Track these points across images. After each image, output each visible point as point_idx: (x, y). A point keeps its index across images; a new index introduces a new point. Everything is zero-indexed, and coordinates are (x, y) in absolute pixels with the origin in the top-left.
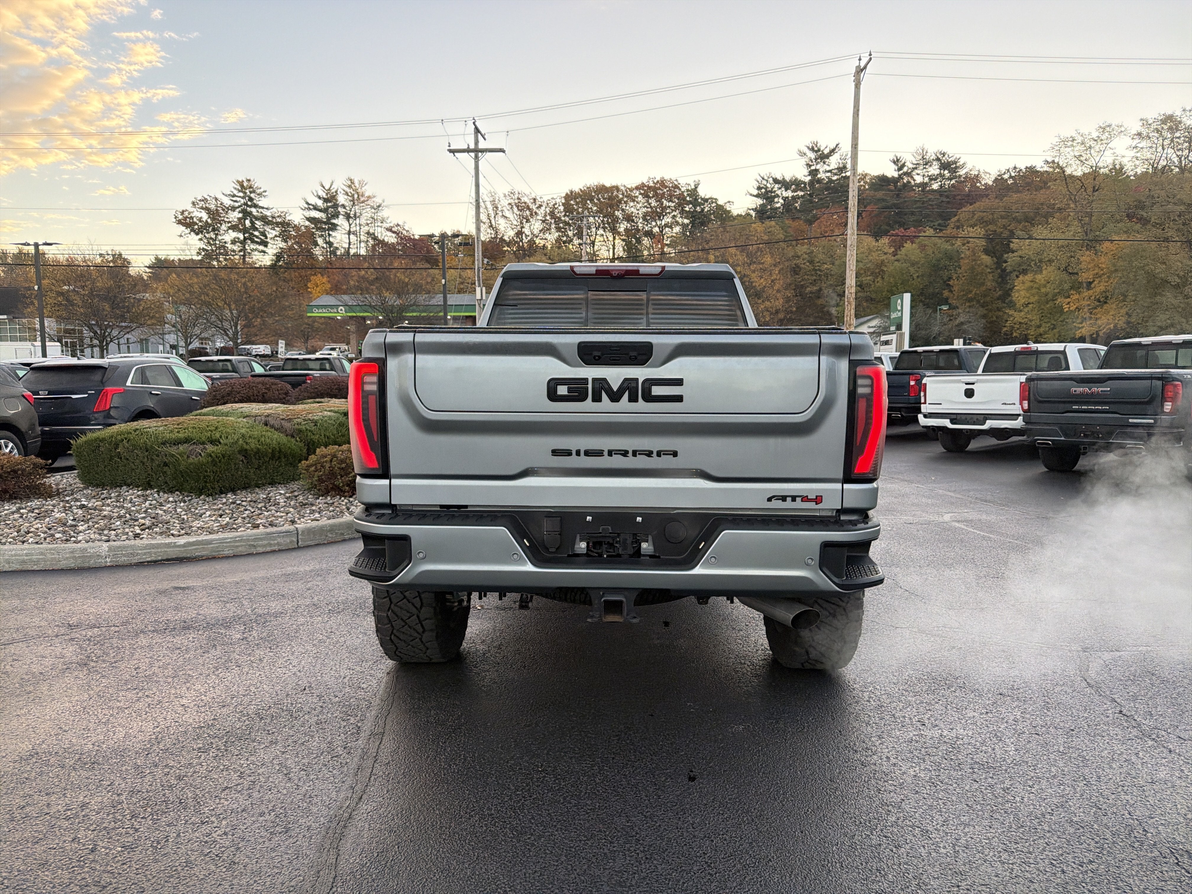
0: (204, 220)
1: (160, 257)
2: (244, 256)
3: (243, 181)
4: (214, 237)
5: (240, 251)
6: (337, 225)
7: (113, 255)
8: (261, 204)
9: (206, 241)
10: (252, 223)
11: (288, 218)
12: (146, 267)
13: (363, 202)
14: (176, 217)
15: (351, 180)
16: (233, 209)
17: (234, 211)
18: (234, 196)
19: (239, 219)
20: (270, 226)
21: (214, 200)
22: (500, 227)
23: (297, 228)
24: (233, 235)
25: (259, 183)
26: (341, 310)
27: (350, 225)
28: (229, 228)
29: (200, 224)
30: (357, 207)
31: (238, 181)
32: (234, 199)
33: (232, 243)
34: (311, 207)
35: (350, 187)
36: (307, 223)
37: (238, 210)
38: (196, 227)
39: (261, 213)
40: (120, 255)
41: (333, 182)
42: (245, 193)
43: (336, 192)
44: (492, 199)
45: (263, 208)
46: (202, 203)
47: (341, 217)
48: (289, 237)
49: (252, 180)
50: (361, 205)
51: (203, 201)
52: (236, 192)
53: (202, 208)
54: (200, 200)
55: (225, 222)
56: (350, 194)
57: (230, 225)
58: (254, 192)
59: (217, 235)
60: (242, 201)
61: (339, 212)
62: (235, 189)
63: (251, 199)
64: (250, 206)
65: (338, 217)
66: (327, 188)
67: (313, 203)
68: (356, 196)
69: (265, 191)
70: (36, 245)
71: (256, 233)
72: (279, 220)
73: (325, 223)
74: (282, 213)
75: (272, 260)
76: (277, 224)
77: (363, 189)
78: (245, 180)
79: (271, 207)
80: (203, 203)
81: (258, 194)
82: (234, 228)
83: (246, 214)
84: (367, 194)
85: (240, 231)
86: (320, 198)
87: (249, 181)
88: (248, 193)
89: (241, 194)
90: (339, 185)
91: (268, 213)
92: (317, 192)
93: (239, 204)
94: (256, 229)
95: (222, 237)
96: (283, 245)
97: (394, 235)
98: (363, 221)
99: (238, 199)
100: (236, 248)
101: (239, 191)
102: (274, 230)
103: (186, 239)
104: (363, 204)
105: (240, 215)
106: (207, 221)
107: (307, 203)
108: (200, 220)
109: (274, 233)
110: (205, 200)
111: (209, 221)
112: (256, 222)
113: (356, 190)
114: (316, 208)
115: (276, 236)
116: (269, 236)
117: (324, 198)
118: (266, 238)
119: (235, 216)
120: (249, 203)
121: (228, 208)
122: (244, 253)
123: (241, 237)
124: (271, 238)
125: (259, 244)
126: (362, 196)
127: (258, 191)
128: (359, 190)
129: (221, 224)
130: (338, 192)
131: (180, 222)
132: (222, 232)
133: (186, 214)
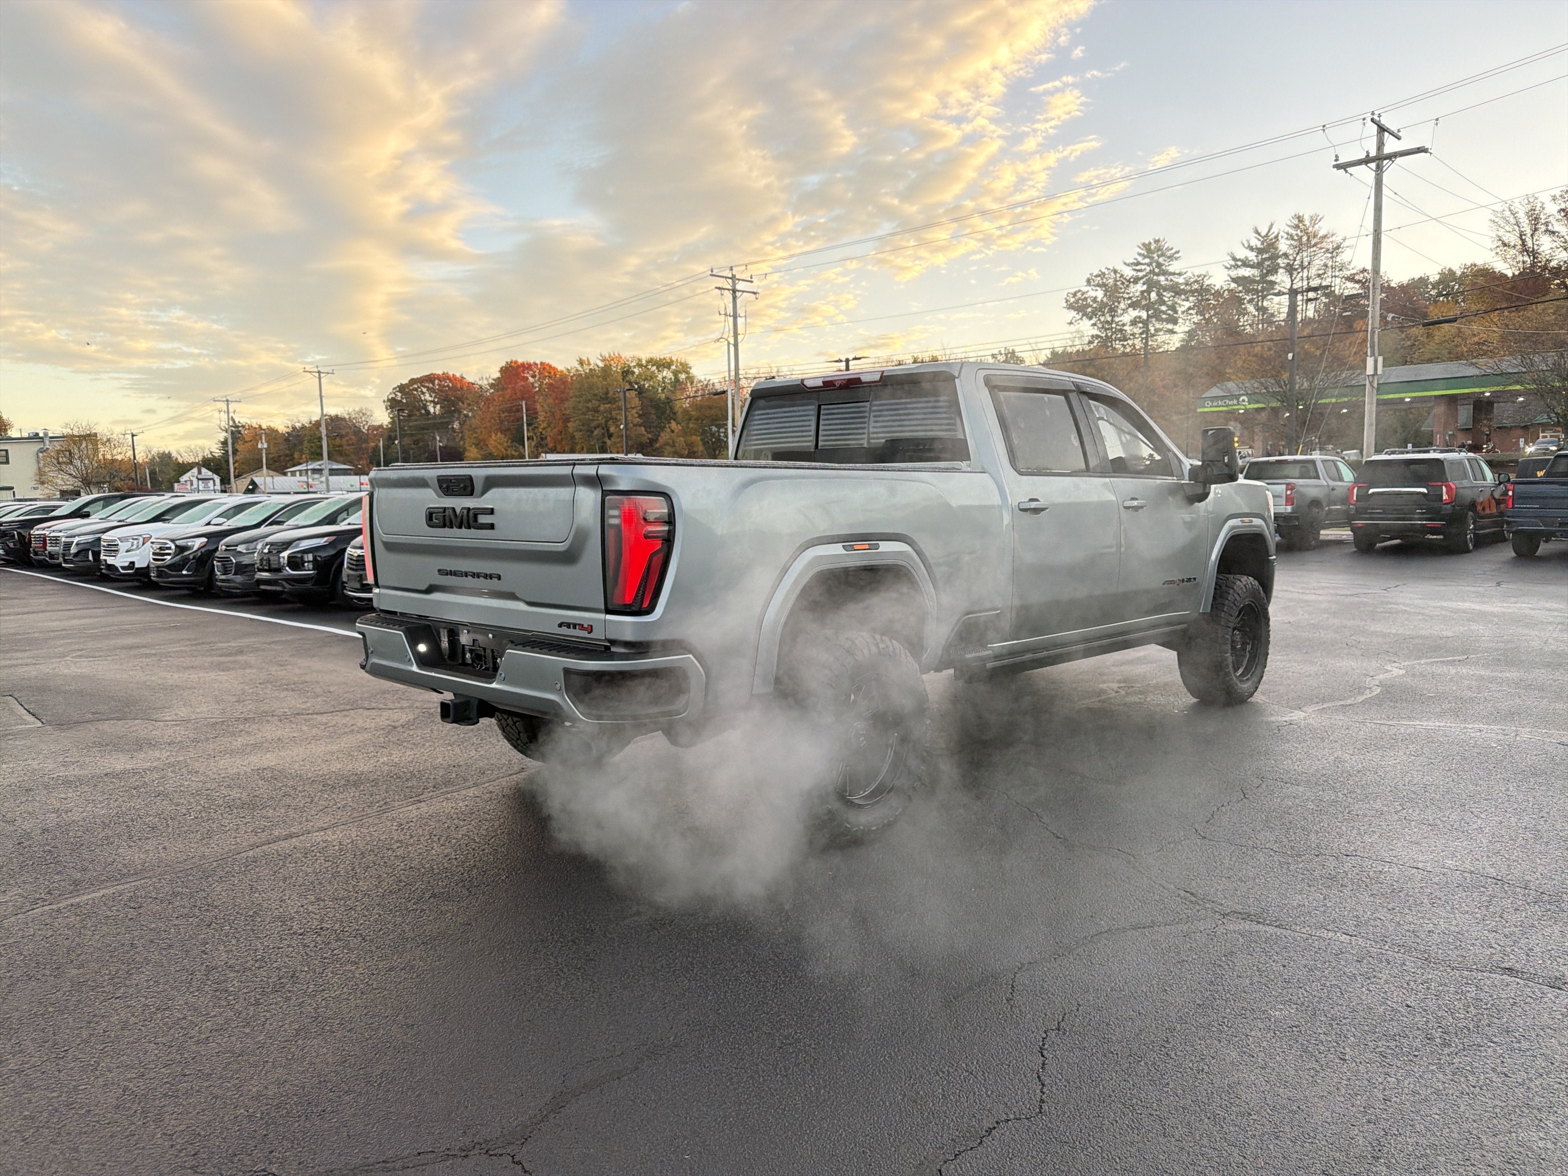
0: (1099, 299)
1: (1056, 350)
2: (1147, 338)
3: (1150, 243)
4: (1109, 319)
5: (1141, 334)
6: (1275, 283)
7: (1006, 355)
8: (1171, 269)
9: (1100, 326)
10: (1159, 294)
11: (1207, 282)
12: (1040, 364)
13: (1315, 245)
14: (1067, 301)
15: (1299, 217)
16: (1136, 280)
17: (1137, 283)
18: (1138, 264)
19: (1142, 292)
20: (1183, 297)
21: (1112, 274)
22: (1541, 249)
23: (1218, 294)
24: (1133, 313)
25: (1171, 242)
26: (1244, 401)
27: (1292, 281)
28: (1130, 306)
29: (1095, 305)
30: (1305, 254)
31: (1144, 244)
32: (1138, 268)
33: (1132, 325)
34: (1239, 263)
35: (1297, 227)
36: (1233, 285)
37: (1142, 281)
38: (1089, 310)
39: (1171, 280)
40: (1013, 352)
41: (1272, 225)
42: (1151, 258)
43: (1276, 237)
44: (1529, 207)
45: (1174, 274)
46: (1098, 280)
47: (1281, 271)
48: (1208, 308)
49: (1161, 239)
50: (1312, 250)
51: (1099, 276)
52: (1140, 259)
53: (1098, 285)
54: (1096, 276)
55: (1124, 298)
56: (1296, 238)
57: (1129, 302)
58: (1163, 255)
59: (1113, 316)
60: (1148, 269)
61: (1278, 264)
62: (1140, 254)
63: (1159, 265)
64: (1158, 275)
65: (1277, 272)
66: (1263, 234)
67: (1242, 257)
68: (1305, 239)
69: (1178, 252)
70: (847, 361)
71: (1164, 308)
72: (1196, 286)
73: (1258, 282)
74: (1199, 276)
75: (1183, 340)
76: (1192, 292)
77: (1316, 226)
78: (1152, 242)
79: (1184, 271)
80: (1099, 278)
81: (1169, 257)
82: (1134, 305)
83: (1151, 285)
84: (1321, 234)
85: (1143, 308)
86: (1251, 249)
87: (1157, 241)
88: (1156, 258)
89: (1147, 260)
90: (1282, 225)
91: (1181, 280)
92: (1248, 241)
93: (1144, 273)
94: (1163, 303)
95: (1120, 319)
96: (1196, 318)
97: (1357, 286)
98: (1313, 271)
99: (1143, 267)
100: (1137, 331)
101: (1145, 257)
102: (1188, 300)
103: (1077, 326)
104: (1314, 249)
105: (1145, 287)
106: (1102, 301)
107: (1234, 259)
108: (1095, 300)
109: (1187, 304)
110: (1102, 275)
111: (1105, 299)
112: (1165, 294)
113: (1305, 231)
114: (1246, 264)
115: (1190, 308)
116: (1180, 310)
117: (1257, 249)
118: (1176, 312)
119: (1138, 288)
120: (1157, 270)
121: (1129, 281)
122: (1147, 334)
123: (1144, 315)
124: (1183, 312)
125: (1168, 321)
126: (1315, 236)
127: (1169, 253)
128: (1310, 229)
129: (1119, 303)
130: (1280, 238)
131: (1070, 307)
132: (1120, 312)
133: (1079, 295)
